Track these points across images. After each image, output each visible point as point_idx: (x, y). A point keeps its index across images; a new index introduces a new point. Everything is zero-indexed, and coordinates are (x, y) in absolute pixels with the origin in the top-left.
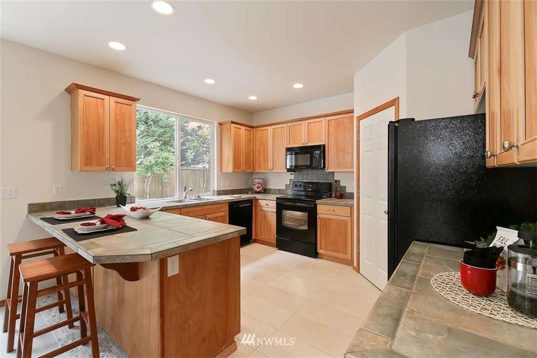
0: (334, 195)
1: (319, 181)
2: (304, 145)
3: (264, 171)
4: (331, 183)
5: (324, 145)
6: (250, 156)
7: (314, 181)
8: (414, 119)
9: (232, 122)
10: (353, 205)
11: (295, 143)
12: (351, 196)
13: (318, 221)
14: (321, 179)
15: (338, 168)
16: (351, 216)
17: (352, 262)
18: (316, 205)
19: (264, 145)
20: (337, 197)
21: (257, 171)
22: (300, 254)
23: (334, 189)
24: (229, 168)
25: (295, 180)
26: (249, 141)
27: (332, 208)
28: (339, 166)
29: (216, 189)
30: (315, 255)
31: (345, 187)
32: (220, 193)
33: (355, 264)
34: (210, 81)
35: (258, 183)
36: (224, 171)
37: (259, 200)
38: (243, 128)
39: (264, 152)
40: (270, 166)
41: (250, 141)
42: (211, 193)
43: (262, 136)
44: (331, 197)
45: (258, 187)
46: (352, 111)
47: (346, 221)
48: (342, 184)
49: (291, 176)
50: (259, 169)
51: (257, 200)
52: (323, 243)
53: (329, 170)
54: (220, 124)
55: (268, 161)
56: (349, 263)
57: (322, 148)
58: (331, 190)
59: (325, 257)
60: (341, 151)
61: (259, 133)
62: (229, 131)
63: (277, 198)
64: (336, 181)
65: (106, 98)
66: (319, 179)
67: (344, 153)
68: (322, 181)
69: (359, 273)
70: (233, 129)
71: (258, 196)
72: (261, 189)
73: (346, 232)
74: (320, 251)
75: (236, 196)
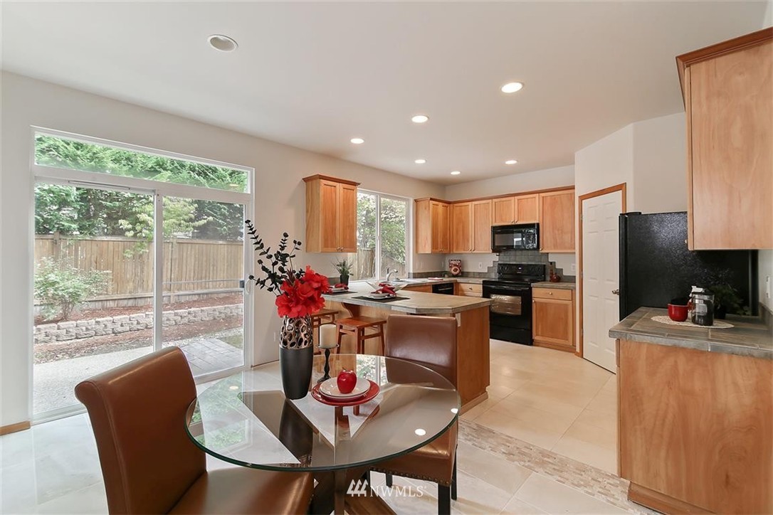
0: (548, 278)
1: (530, 263)
2: (513, 224)
3: (463, 252)
4: (545, 265)
5: (538, 224)
6: (447, 234)
7: (523, 263)
8: (640, 213)
9: (431, 199)
10: (575, 288)
11: (502, 220)
12: (572, 279)
13: (534, 306)
14: (532, 261)
15: (555, 248)
16: (573, 299)
17: (573, 348)
18: (531, 289)
19: (463, 223)
20: (552, 280)
21: (455, 252)
22: (513, 342)
23: (548, 271)
24: (427, 248)
25: (500, 262)
26: (445, 218)
27: (550, 291)
28: (555, 246)
29: (411, 271)
30: (529, 341)
31: (562, 269)
32: (416, 276)
33: (578, 350)
34: (420, 161)
35: (455, 265)
36: (421, 251)
37: (462, 285)
38: (441, 204)
39: (463, 230)
40: (471, 246)
41: (448, 218)
42: (406, 275)
43: (461, 213)
44: (544, 280)
45: (456, 270)
46: (573, 188)
47: (566, 305)
48: (558, 266)
49: (495, 257)
50: (457, 249)
51: (458, 283)
52: (540, 329)
53: (544, 251)
54: (416, 201)
55: (468, 241)
56: (571, 349)
57: (536, 227)
58: (544, 273)
59: (541, 345)
60: (558, 230)
61: (457, 208)
62: (427, 209)
63: (483, 281)
64: (551, 263)
65: (337, 185)
66: (530, 261)
67: (562, 233)
68: (533, 263)
69: (582, 357)
70: (431, 206)
71: (459, 280)
72: (458, 272)
73: (567, 316)
74: (535, 338)
75: (436, 278)
